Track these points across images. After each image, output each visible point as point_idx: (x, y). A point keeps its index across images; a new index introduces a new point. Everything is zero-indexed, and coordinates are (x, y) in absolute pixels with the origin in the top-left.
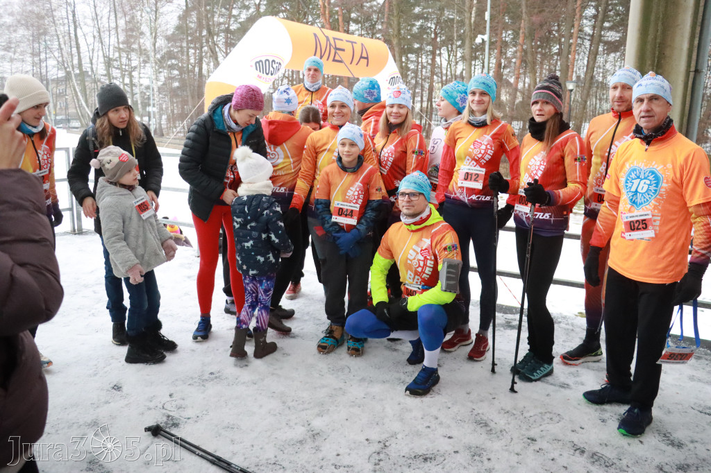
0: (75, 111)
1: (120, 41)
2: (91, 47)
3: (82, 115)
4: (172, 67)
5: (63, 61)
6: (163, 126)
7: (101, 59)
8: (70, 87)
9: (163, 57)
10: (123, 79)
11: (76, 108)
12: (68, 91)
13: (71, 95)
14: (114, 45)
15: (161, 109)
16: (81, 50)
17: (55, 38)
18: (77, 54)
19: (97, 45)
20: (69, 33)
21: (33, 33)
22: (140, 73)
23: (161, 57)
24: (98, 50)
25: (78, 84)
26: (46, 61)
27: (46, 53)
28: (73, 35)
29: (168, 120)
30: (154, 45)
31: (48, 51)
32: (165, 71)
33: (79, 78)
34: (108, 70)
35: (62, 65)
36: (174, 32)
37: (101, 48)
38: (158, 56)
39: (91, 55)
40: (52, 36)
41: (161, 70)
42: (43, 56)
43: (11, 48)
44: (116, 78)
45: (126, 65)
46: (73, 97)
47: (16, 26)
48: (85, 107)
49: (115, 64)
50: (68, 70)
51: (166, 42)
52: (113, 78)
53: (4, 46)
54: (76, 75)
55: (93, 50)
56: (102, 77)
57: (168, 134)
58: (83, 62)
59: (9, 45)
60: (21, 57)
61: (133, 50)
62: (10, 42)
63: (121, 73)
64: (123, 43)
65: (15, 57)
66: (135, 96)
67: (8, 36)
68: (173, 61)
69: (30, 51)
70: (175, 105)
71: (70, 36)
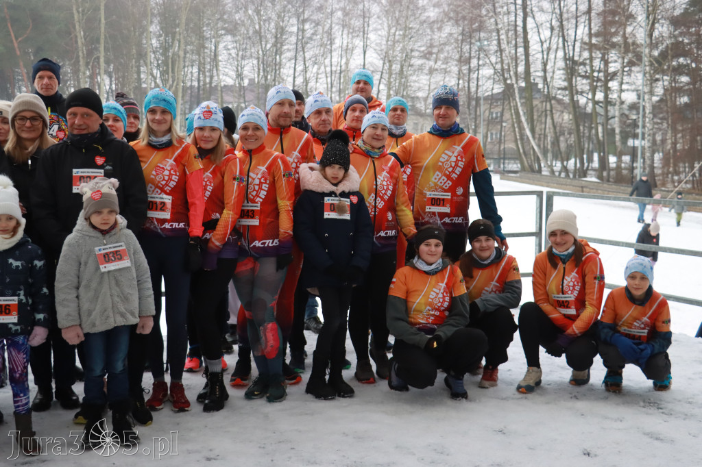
0: (515, 147)
1: (592, 32)
2: (546, 46)
3: (524, 152)
4: (679, 70)
5: (503, 69)
6: (656, 171)
7: (561, 64)
8: (510, 109)
9: (664, 55)
10: (594, 95)
11: (516, 141)
12: (507, 116)
13: (510, 121)
14: (582, 39)
15: (654, 142)
16: (531, 51)
17: (494, 34)
18: (523, 57)
19: (556, 41)
20: (516, 26)
21: (463, 30)
22: (622, 83)
23: (660, 55)
24: (557, 48)
25: (522, 104)
26: (478, 70)
27: (479, 59)
28: (520, 29)
29: (666, 161)
30: (651, 36)
31: (482, 55)
32: (665, 78)
33: (524, 95)
34: (569, 80)
35: (502, 75)
36: (686, 9)
37: (561, 45)
38: (656, 53)
39: (545, 57)
40: (491, 32)
41: (657, 76)
42: (474, 62)
43: (431, 53)
44: (581, 93)
45: (599, 71)
46: (513, 125)
47: (442, 21)
48: (531, 138)
49: (581, 69)
50: (509, 82)
51: (672, 29)
52: (577, 92)
53: (423, 51)
54: (521, 89)
55: (549, 49)
56: (559, 92)
57: (664, 184)
58: (532, 70)
59: (430, 49)
60: (444, 66)
61: (614, 46)
62: (432, 46)
63: (591, 85)
64: (597, 35)
65: (436, 67)
66: (610, 121)
67: (429, 37)
68: (681, 60)
69: (457, 56)
70: (680, 135)
71: (516, 30)
